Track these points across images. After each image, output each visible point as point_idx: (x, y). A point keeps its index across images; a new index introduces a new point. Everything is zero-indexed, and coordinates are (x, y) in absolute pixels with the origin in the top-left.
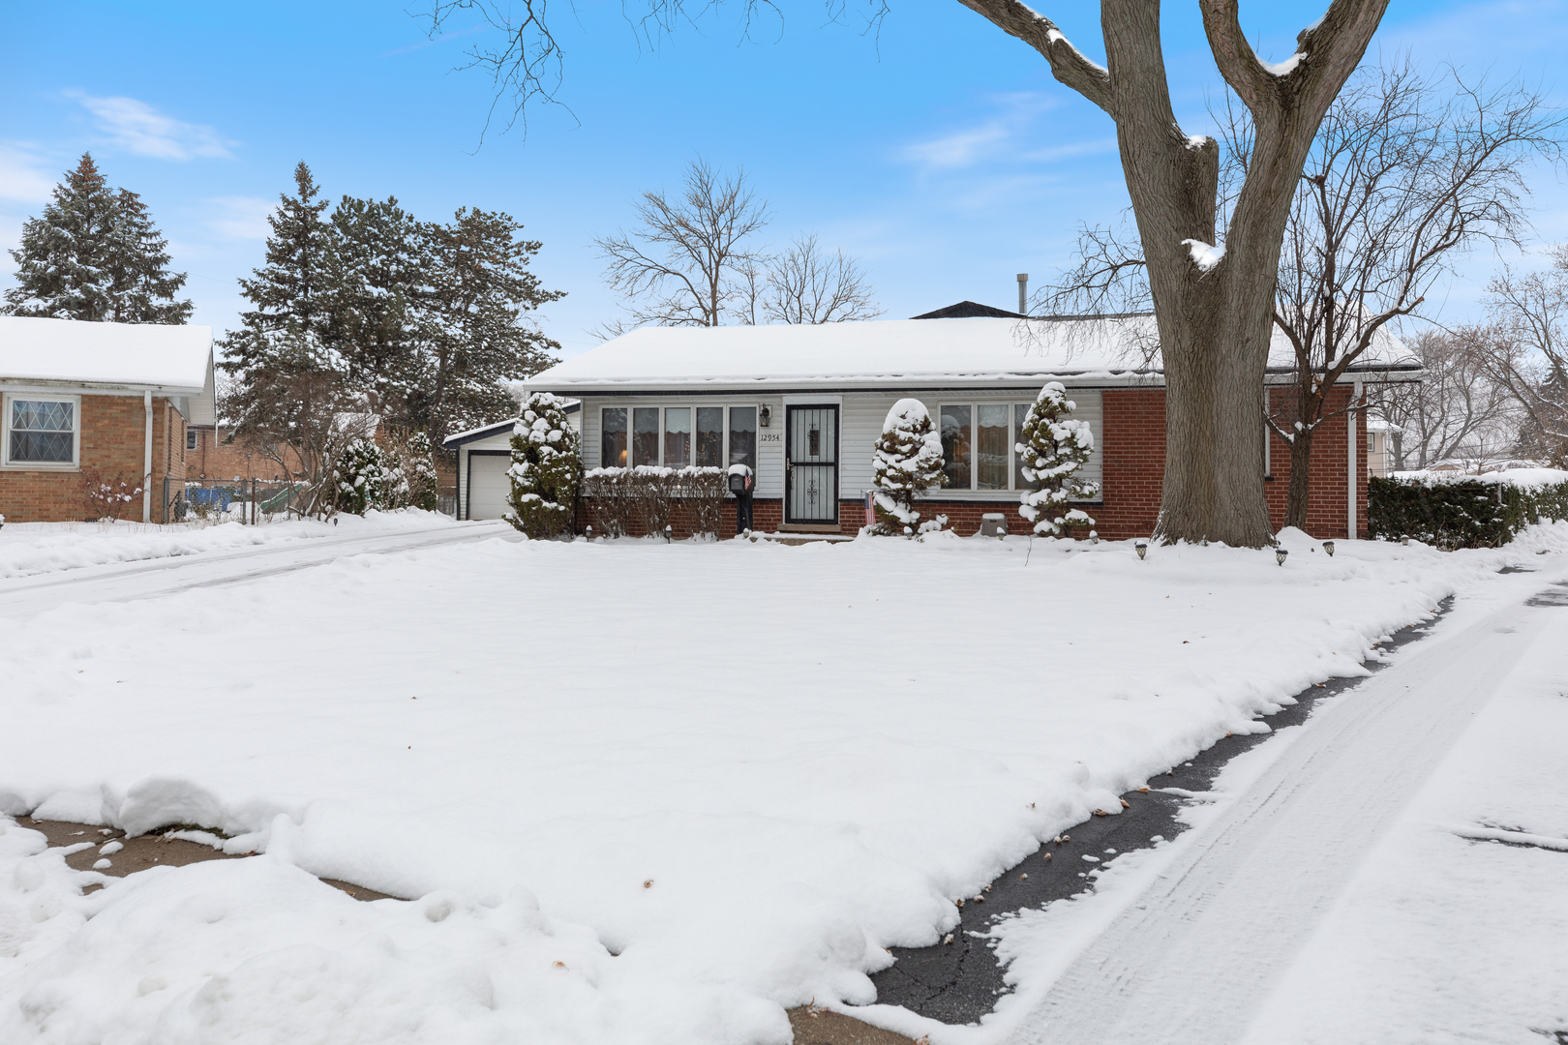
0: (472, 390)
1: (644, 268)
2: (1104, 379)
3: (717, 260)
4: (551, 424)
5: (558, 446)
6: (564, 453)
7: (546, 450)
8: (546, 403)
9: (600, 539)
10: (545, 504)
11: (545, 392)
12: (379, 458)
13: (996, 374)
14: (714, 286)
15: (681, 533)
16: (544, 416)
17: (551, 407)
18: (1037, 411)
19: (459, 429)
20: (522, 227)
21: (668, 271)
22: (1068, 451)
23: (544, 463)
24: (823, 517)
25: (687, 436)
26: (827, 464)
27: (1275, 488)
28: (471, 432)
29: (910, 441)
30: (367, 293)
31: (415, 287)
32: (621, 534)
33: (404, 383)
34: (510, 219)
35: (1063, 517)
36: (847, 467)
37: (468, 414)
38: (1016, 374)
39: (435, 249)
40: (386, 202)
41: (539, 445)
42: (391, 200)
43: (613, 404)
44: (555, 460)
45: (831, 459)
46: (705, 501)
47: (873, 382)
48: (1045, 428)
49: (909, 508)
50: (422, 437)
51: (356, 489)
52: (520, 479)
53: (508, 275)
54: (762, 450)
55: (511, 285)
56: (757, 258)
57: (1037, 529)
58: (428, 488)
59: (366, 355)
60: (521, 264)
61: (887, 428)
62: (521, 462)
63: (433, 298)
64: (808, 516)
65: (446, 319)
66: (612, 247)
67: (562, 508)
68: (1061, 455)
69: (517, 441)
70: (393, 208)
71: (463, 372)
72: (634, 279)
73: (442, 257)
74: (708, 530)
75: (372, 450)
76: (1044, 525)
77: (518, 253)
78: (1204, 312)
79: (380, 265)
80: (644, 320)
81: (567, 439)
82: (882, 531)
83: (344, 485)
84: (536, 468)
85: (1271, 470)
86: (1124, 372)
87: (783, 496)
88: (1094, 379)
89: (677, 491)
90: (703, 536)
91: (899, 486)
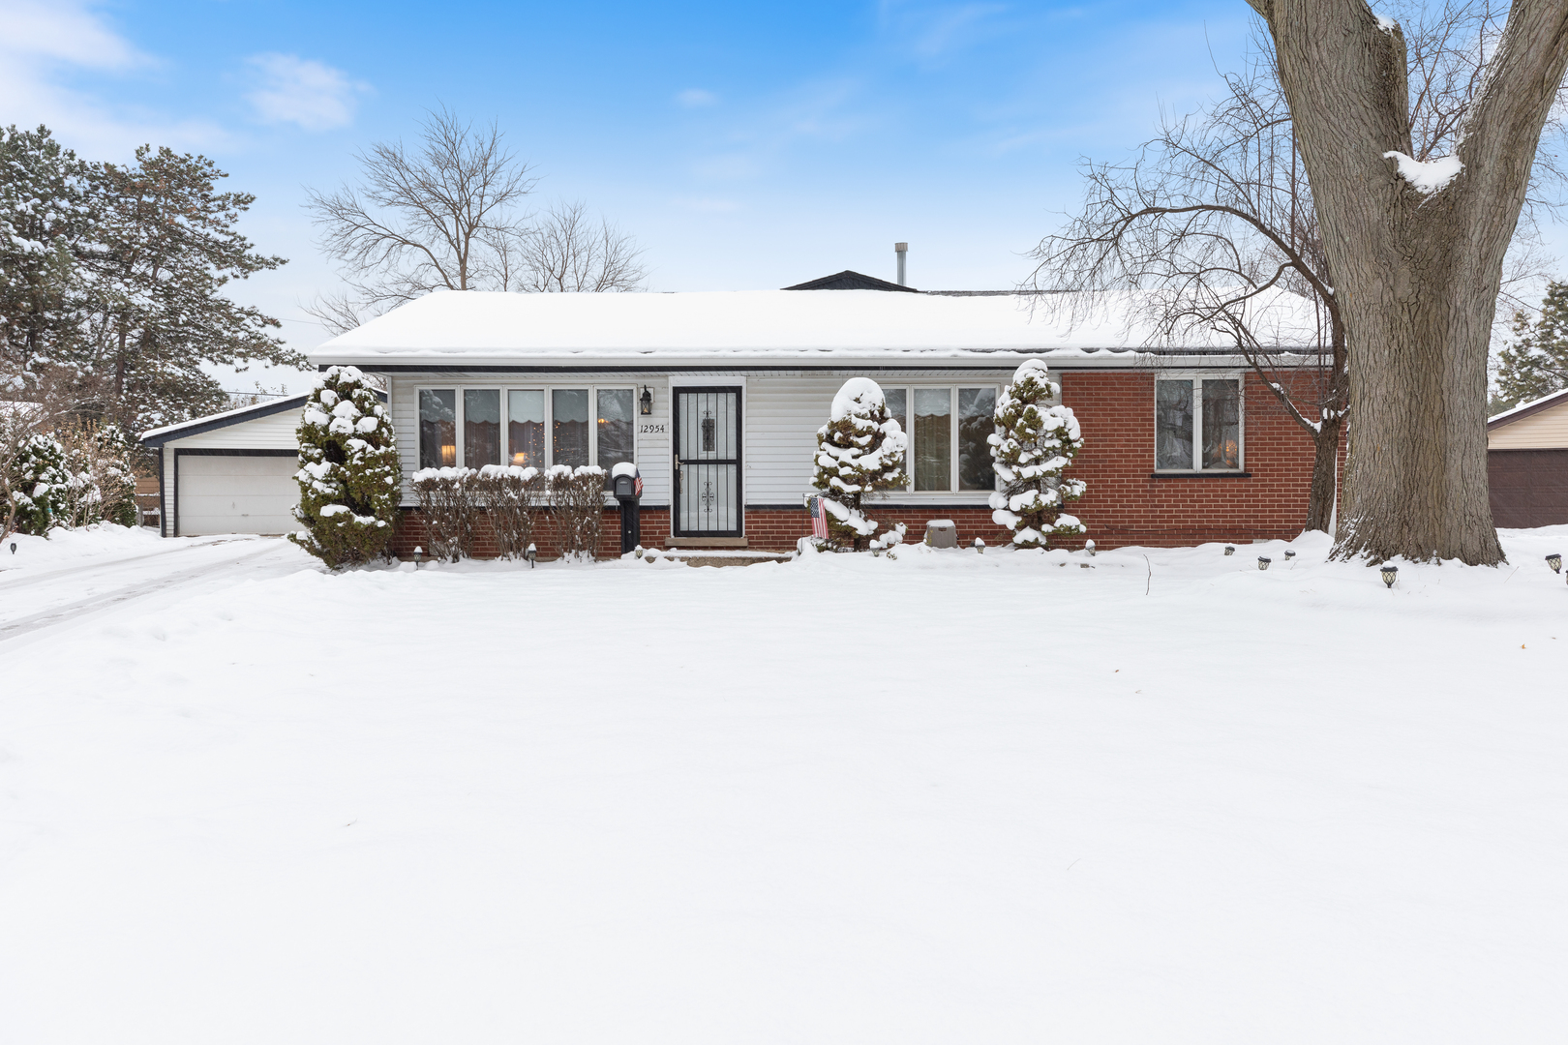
0: (171, 374)
1: (377, 237)
2: (1077, 358)
3: (467, 231)
4: (362, 409)
5: (373, 439)
6: (383, 449)
7: (356, 444)
8: (350, 380)
9: (432, 563)
10: (358, 518)
11: (346, 366)
12: (61, 458)
13: (948, 350)
14: (463, 262)
15: (548, 553)
16: (350, 398)
17: (357, 385)
18: (1017, 393)
19: (155, 423)
20: (226, 175)
21: (407, 242)
22: (1057, 443)
23: (355, 462)
24: (723, 527)
25: (540, 426)
26: (727, 462)
27: (1252, 486)
28: (171, 427)
29: (869, 430)
30: (13, 246)
31: (79, 244)
32: (461, 556)
33: (75, 365)
34: (210, 164)
35: (1052, 523)
36: (753, 465)
37: (165, 404)
38: (972, 350)
39: (107, 196)
40: (34, 132)
41: (344, 437)
42: (42, 129)
43: (433, 383)
44: (370, 458)
45: (733, 455)
46: (582, 511)
47: (797, 358)
48: (1032, 414)
49: (863, 516)
50: (113, 432)
51: (35, 501)
52: (316, 485)
53: (208, 235)
54: (642, 443)
55: (213, 247)
56: (514, 231)
57: (1019, 538)
58: (124, 497)
59: (16, 327)
60: (228, 222)
61: (837, 415)
62: (318, 462)
63: (106, 260)
64: (703, 528)
65: (127, 285)
66: (338, 210)
67: (381, 524)
68: (1048, 449)
69: (309, 433)
70: (45, 141)
71: (155, 351)
72: (366, 250)
73: (116, 208)
74: (582, 548)
75: (52, 447)
76: (1029, 534)
77: (223, 208)
78: (1432, 249)
79: (31, 211)
80: (377, 298)
81: (384, 430)
82: (830, 545)
83: (17, 495)
84: (342, 469)
85: (1245, 465)
86: (1097, 350)
87: (671, 503)
88: (1066, 358)
89: (546, 498)
90: (577, 555)
91: (856, 488)
